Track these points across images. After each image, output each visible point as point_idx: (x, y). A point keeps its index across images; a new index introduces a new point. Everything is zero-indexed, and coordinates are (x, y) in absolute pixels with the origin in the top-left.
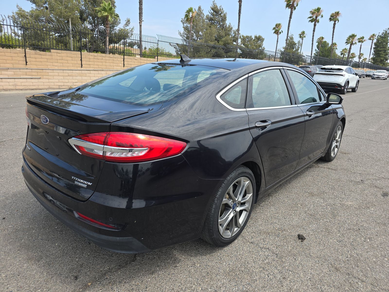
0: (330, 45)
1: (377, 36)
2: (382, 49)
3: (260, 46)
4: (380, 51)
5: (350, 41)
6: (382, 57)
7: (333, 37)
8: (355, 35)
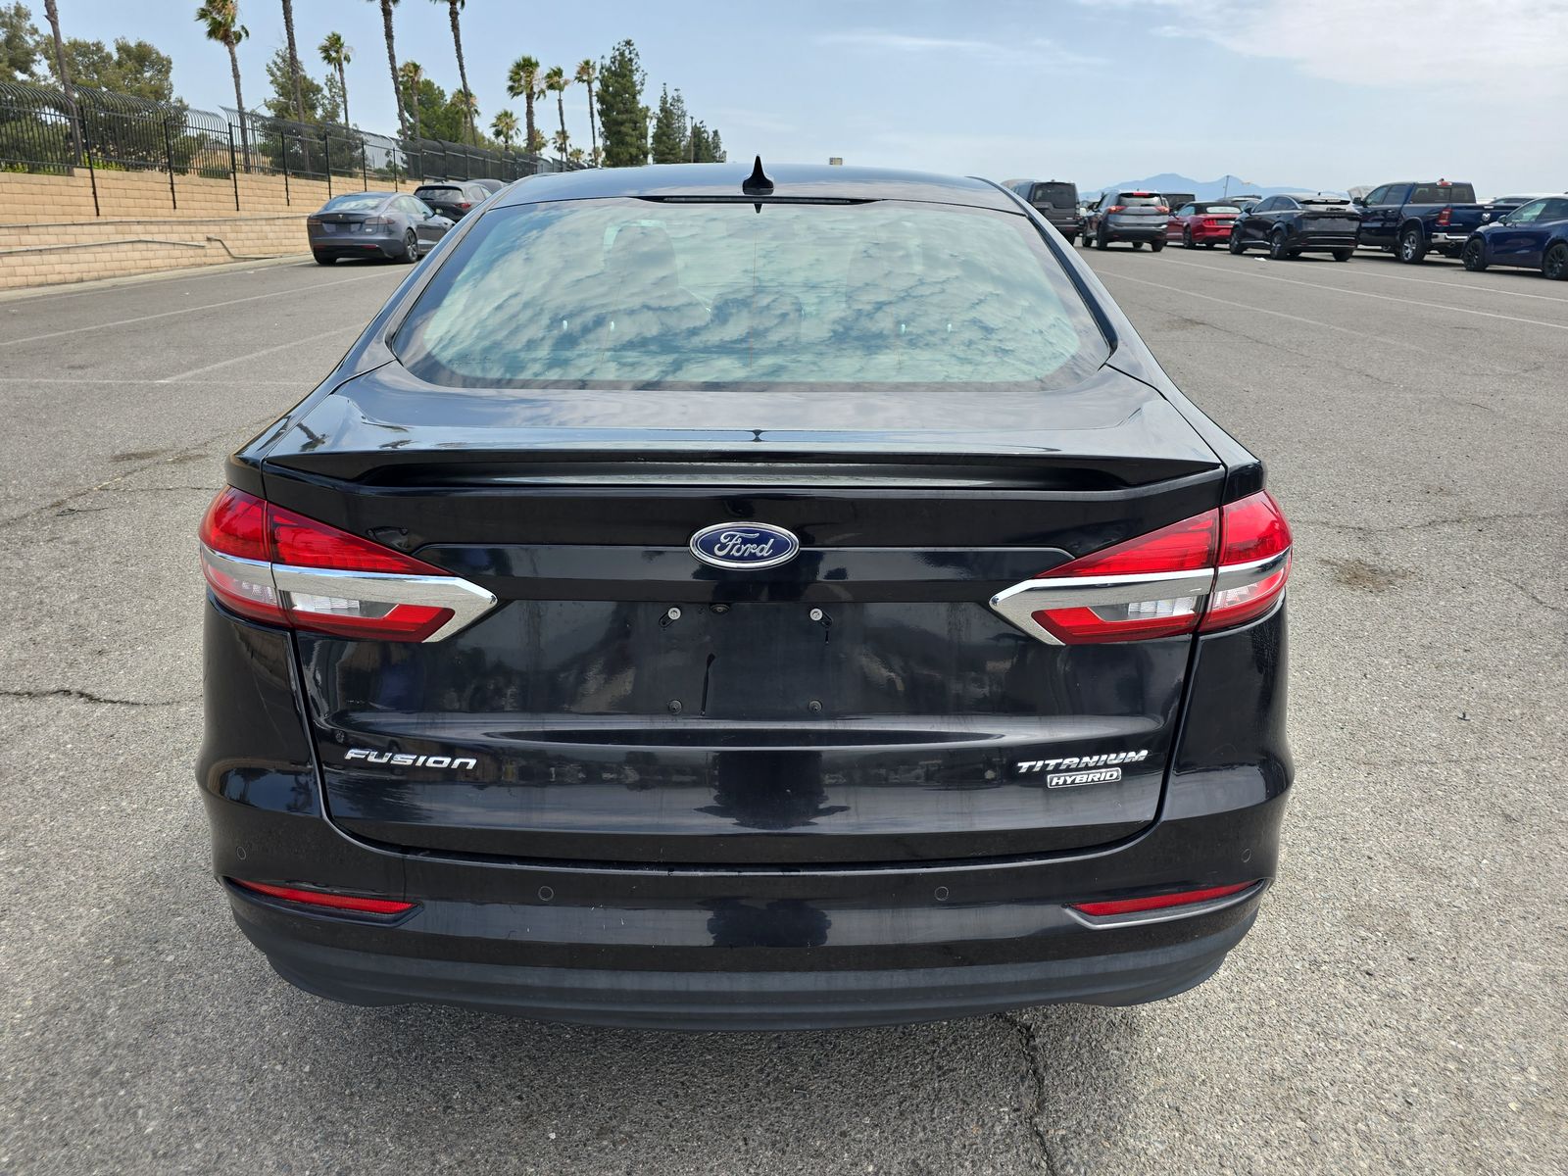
0: (448, 98)
1: (598, 67)
2: (625, 117)
3: (160, 93)
4: (622, 123)
5: (523, 82)
6: (631, 145)
7: (461, 67)
8: (533, 60)
